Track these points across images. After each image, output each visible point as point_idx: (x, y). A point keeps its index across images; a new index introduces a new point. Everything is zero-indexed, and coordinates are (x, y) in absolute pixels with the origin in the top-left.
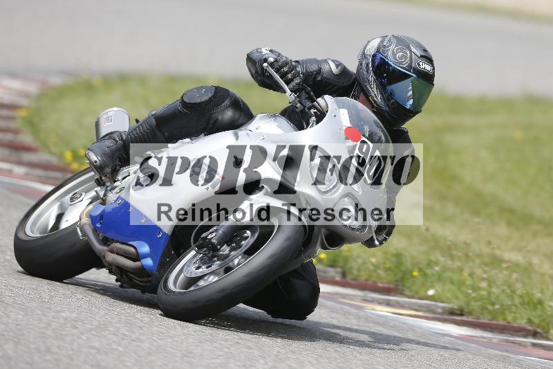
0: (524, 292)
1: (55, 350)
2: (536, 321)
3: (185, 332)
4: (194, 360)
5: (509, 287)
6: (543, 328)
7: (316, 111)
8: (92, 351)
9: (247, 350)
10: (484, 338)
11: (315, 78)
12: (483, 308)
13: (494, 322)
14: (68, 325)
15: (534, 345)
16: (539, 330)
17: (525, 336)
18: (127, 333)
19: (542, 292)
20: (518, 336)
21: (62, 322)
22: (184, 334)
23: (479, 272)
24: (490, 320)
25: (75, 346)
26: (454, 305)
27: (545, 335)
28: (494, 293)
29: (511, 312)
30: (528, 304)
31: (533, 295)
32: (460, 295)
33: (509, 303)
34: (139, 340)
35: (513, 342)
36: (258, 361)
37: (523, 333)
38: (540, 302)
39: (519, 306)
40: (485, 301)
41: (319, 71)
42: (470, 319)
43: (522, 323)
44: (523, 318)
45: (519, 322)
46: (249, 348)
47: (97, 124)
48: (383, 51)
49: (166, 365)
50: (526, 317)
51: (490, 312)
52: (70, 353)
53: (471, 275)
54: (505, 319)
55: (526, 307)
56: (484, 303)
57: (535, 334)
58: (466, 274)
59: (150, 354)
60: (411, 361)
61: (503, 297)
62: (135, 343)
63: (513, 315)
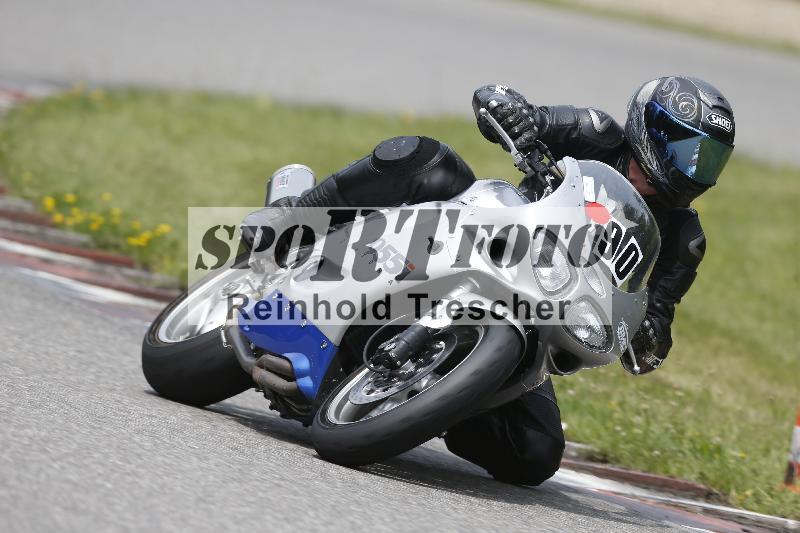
0: (697, 433)
1: (12, 482)
2: (711, 476)
3: (204, 465)
4: (213, 507)
5: (675, 424)
6: (721, 488)
7: (553, 178)
8: (67, 487)
9: (292, 496)
10: (635, 497)
11: (569, 133)
12: (636, 454)
13: (652, 475)
14: (35, 447)
15: (707, 511)
16: (715, 490)
17: (694, 498)
18: (120, 463)
19: (722, 435)
20: (685, 497)
21: (26, 442)
22: (202, 469)
23: (632, 401)
24: (644, 472)
25: (43, 477)
26: (593, 447)
27: (722, 498)
28: (652, 432)
29: (675, 462)
30: (701, 451)
31: (709, 438)
32: (603, 433)
33: (674, 448)
34: (135, 473)
35: (676, 506)
36: (306, 513)
37: (692, 493)
38: (719, 450)
39: (688, 453)
40: (639, 444)
41: (576, 125)
42: (616, 469)
43: (692, 478)
44: (693, 471)
45: (686, 476)
46: (295, 493)
47: (269, 186)
48: (661, 98)
49: (173, 512)
50: (697, 470)
51: (646, 460)
52: (35, 487)
53: (621, 404)
54: (666, 472)
55: (699, 455)
56: (637, 445)
57: (708, 496)
58: (614, 402)
59: (149, 495)
60: (527, 524)
61: (666, 439)
62: (129, 479)
63: (678, 465)
